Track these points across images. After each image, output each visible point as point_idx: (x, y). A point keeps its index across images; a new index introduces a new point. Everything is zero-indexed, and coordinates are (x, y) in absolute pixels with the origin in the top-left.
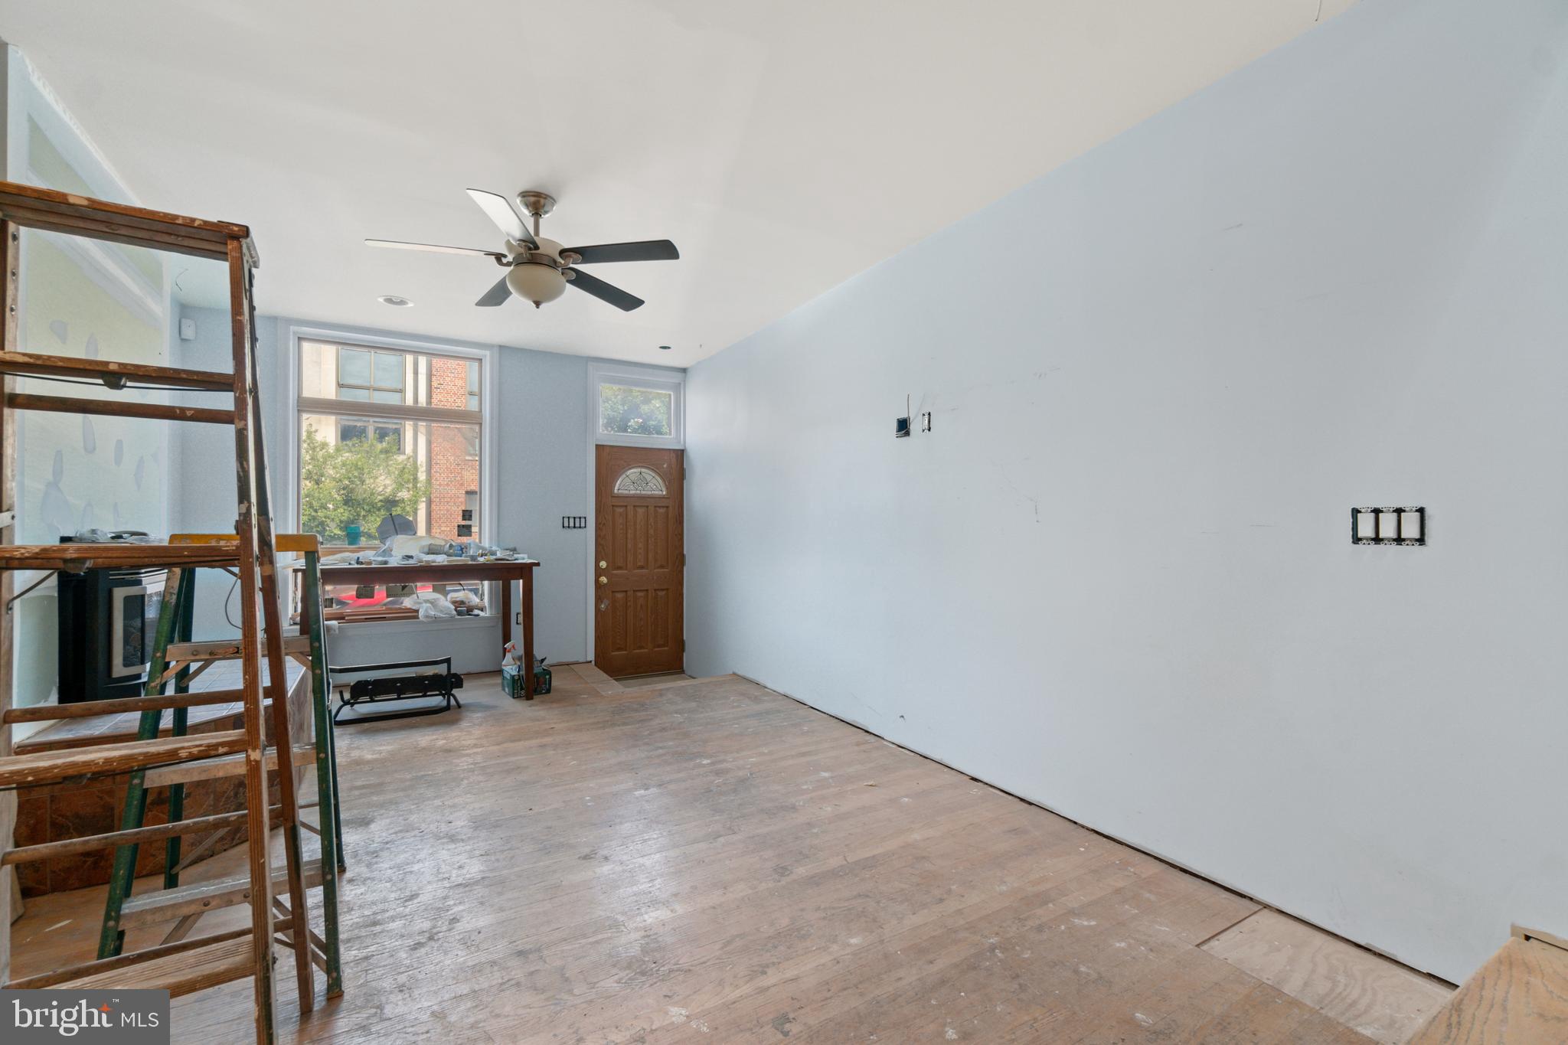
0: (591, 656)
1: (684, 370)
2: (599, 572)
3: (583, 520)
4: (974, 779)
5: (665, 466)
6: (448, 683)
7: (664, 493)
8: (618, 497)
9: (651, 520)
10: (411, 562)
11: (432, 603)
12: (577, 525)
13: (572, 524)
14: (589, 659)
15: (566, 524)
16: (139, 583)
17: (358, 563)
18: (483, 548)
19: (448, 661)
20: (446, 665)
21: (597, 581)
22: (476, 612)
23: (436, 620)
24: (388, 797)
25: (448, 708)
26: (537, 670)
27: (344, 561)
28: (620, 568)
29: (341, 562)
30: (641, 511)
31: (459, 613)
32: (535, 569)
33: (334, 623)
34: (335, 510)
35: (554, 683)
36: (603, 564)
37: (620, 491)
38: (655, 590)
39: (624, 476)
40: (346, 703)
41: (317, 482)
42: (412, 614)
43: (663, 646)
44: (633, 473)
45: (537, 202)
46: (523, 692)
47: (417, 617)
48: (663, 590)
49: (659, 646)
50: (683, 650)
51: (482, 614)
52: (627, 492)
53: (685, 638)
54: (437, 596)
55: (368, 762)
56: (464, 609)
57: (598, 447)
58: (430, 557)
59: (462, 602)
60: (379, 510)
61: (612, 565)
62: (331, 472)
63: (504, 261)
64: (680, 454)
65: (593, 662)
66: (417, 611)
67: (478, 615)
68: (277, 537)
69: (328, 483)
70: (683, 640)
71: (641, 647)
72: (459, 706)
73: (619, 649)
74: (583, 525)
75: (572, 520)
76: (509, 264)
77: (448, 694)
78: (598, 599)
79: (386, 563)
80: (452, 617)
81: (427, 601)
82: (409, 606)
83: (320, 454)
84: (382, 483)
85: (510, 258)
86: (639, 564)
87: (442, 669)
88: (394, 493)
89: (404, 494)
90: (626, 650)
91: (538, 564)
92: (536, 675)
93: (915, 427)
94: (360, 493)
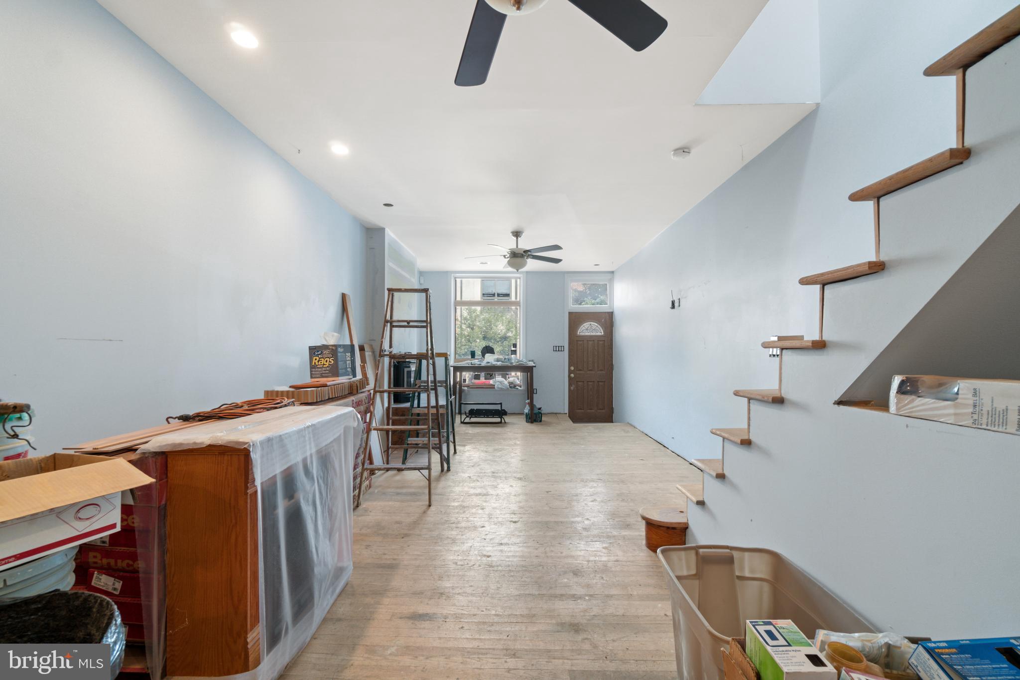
0: (567, 411)
1: (613, 272)
2: (570, 372)
3: (562, 348)
4: (691, 464)
5: (603, 320)
6: (501, 413)
7: (603, 334)
8: (580, 336)
9: (596, 348)
10: (489, 364)
11: (500, 383)
12: (560, 350)
13: (557, 349)
14: (566, 412)
15: (555, 349)
16: (409, 367)
17: (472, 364)
18: (517, 359)
19: (501, 404)
20: (500, 405)
21: (569, 376)
22: (517, 387)
23: (501, 389)
24: (473, 441)
25: (501, 422)
26: (536, 411)
27: (468, 363)
28: (581, 370)
29: (467, 364)
30: (590, 343)
31: (511, 387)
32: (534, 368)
33: (466, 388)
34: (479, 343)
35: (543, 419)
36: (572, 368)
37: (580, 334)
38: (598, 382)
39: (582, 326)
40: (467, 417)
41: (472, 329)
42: (492, 387)
43: (602, 409)
44: (586, 325)
45: (517, 234)
46: (530, 420)
47: (494, 388)
48: (602, 382)
49: (600, 409)
50: (613, 413)
51: (519, 388)
52: (584, 334)
53: (614, 406)
54: (503, 379)
55: (470, 434)
56: (513, 386)
57: (569, 313)
58: (496, 363)
59: (512, 383)
60: (498, 342)
61: (577, 369)
62: (478, 324)
63: (506, 257)
64: (611, 315)
65: (568, 414)
66: (494, 385)
67: (517, 389)
68: (436, 353)
69: (476, 329)
70: (613, 408)
71: (591, 409)
72: (505, 423)
73: (581, 409)
74: (562, 350)
75: (557, 348)
76: (508, 257)
77: (501, 418)
78: (570, 385)
79: (480, 364)
80: (508, 389)
81: (498, 382)
82: (492, 383)
83: (474, 315)
84: (500, 328)
85: (508, 256)
86: (590, 369)
87: (498, 407)
88: (505, 334)
89: (510, 334)
90: (583, 410)
91: (535, 366)
92: (535, 414)
93: (676, 304)
94: (491, 334)
